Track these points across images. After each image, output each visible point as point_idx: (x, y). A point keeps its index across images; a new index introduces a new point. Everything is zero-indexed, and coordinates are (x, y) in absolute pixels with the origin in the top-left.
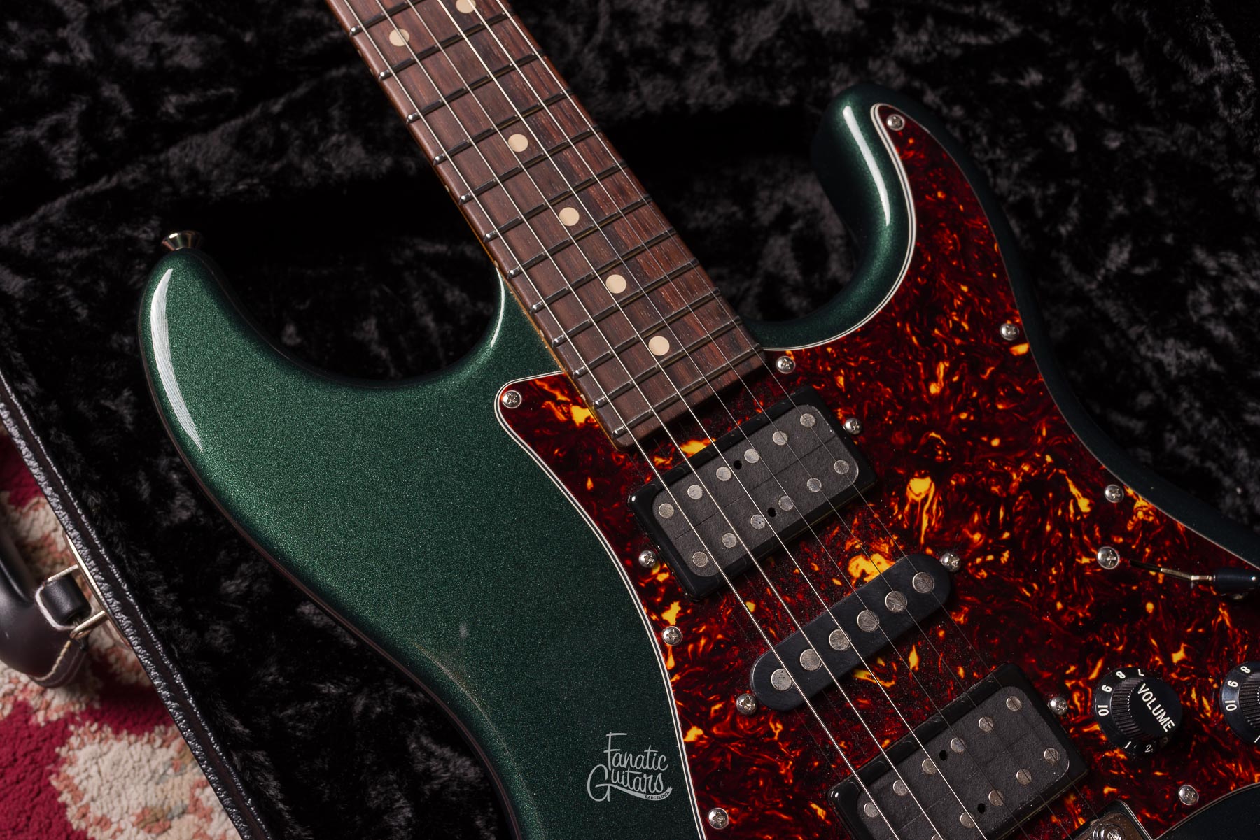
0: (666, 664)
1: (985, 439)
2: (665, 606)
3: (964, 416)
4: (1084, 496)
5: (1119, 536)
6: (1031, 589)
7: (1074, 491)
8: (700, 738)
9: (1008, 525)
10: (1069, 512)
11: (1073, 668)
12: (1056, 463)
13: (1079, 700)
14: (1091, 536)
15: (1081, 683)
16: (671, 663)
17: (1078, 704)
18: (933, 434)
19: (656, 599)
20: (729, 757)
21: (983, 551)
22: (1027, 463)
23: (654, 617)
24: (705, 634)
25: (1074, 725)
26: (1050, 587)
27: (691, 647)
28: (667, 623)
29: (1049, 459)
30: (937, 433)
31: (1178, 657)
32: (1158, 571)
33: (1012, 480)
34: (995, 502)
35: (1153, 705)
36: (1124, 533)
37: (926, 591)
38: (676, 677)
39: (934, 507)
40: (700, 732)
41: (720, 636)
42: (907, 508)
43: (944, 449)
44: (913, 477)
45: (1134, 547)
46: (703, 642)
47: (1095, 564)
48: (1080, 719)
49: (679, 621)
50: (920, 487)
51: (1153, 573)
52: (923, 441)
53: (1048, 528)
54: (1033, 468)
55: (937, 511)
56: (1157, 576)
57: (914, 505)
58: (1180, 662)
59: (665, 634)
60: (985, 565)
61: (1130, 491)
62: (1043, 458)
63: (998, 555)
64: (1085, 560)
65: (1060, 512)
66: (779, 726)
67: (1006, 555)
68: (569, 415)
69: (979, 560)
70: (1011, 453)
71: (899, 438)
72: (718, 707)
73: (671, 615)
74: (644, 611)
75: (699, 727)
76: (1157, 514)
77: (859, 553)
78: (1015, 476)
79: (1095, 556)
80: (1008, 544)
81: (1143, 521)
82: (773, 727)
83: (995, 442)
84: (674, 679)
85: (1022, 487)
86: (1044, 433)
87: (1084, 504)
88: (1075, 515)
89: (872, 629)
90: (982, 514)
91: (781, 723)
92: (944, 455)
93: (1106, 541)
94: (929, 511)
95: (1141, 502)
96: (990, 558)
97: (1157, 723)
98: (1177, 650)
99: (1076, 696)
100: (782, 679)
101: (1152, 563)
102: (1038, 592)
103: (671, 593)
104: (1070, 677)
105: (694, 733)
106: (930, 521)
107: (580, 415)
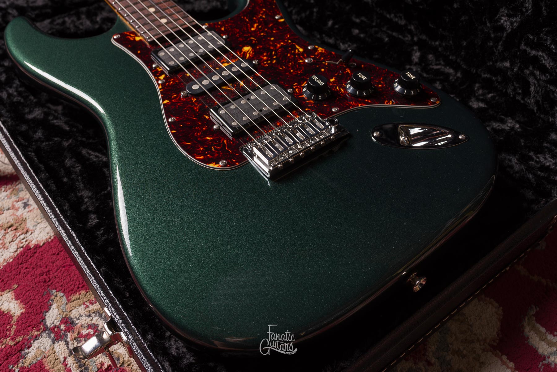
0: (158, 88)
1: (269, 38)
2: (160, 75)
3: (262, 34)
4: (301, 48)
5: (312, 55)
6: (282, 68)
7: (298, 47)
8: (168, 102)
9: (275, 55)
10: (296, 51)
11: (296, 84)
12: (292, 42)
13: (298, 90)
14: (303, 56)
15: (299, 87)
16: (161, 87)
17: (298, 91)
18: (252, 38)
19: (157, 74)
20: (177, 106)
21: (267, 60)
22: (282, 42)
23: (156, 78)
24: (172, 81)
25: (296, 96)
26: (289, 67)
27: (167, 84)
28: (160, 79)
29: (290, 41)
30: (253, 37)
31: (332, 80)
32: (325, 62)
33: (277, 46)
34: (272, 51)
35: (317, 80)
36: (315, 55)
37: (245, 66)
38: (162, 90)
39: (251, 53)
40: (168, 101)
41: (177, 81)
42: (242, 53)
43: (255, 41)
44: (245, 46)
45: (317, 58)
46: (171, 82)
47: (305, 62)
48: (298, 95)
49: (164, 78)
50: (246, 49)
51: (324, 63)
52: (248, 39)
53: (289, 55)
54: (284, 43)
55: (252, 53)
56: (325, 64)
57: (244, 52)
58: (333, 81)
59: (160, 82)
60: (267, 63)
61: (317, 47)
62: (288, 41)
63: (272, 61)
64: (301, 61)
65: (293, 52)
66: (195, 99)
67: (274, 61)
68: (134, 39)
69: (265, 63)
70: (277, 40)
71: (241, 39)
72: (175, 96)
73: (162, 77)
74: (153, 77)
75: (168, 100)
76: (325, 51)
77: (225, 62)
78: (278, 45)
79: (305, 60)
80: (275, 59)
81: (321, 53)
82: (193, 99)
83: (272, 39)
84: (161, 90)
85: (280, 48)
86: (288, 36)
87: (301, 50)
88: (298, 52)
89: (227, 75)
90: (267, 53)
91: (196, 98)
92: (255, 42)
93: (308, 57)
94: (250, 53)
95: (320, 49)
96: (269, 62)
97: (318, 84)
98: (332, 78)
99: (297, 90)
100: (195, 87)
101: (324, 60)
102: (285, 68)
103: (162, 73)
104: (295, 86)
105: (166, 102)
106: (249, 55)
107: (137, 39)
